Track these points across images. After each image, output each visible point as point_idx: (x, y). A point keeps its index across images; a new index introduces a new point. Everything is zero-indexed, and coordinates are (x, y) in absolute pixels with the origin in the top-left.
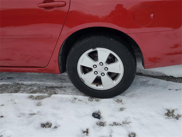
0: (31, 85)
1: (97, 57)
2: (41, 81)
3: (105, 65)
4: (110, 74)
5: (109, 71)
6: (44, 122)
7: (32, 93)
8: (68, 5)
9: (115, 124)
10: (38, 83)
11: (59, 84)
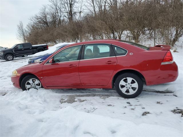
0: (99, 94)
1: (127, 81)
2: (103, 93)
3: (130, 84)
4: (132, 88)
5: (132, 87)
6: (109, 104)
7: (101, 96)
8: (116, 63)
9: (136, 105)
10: (102, 94)
11: (111, 94)
